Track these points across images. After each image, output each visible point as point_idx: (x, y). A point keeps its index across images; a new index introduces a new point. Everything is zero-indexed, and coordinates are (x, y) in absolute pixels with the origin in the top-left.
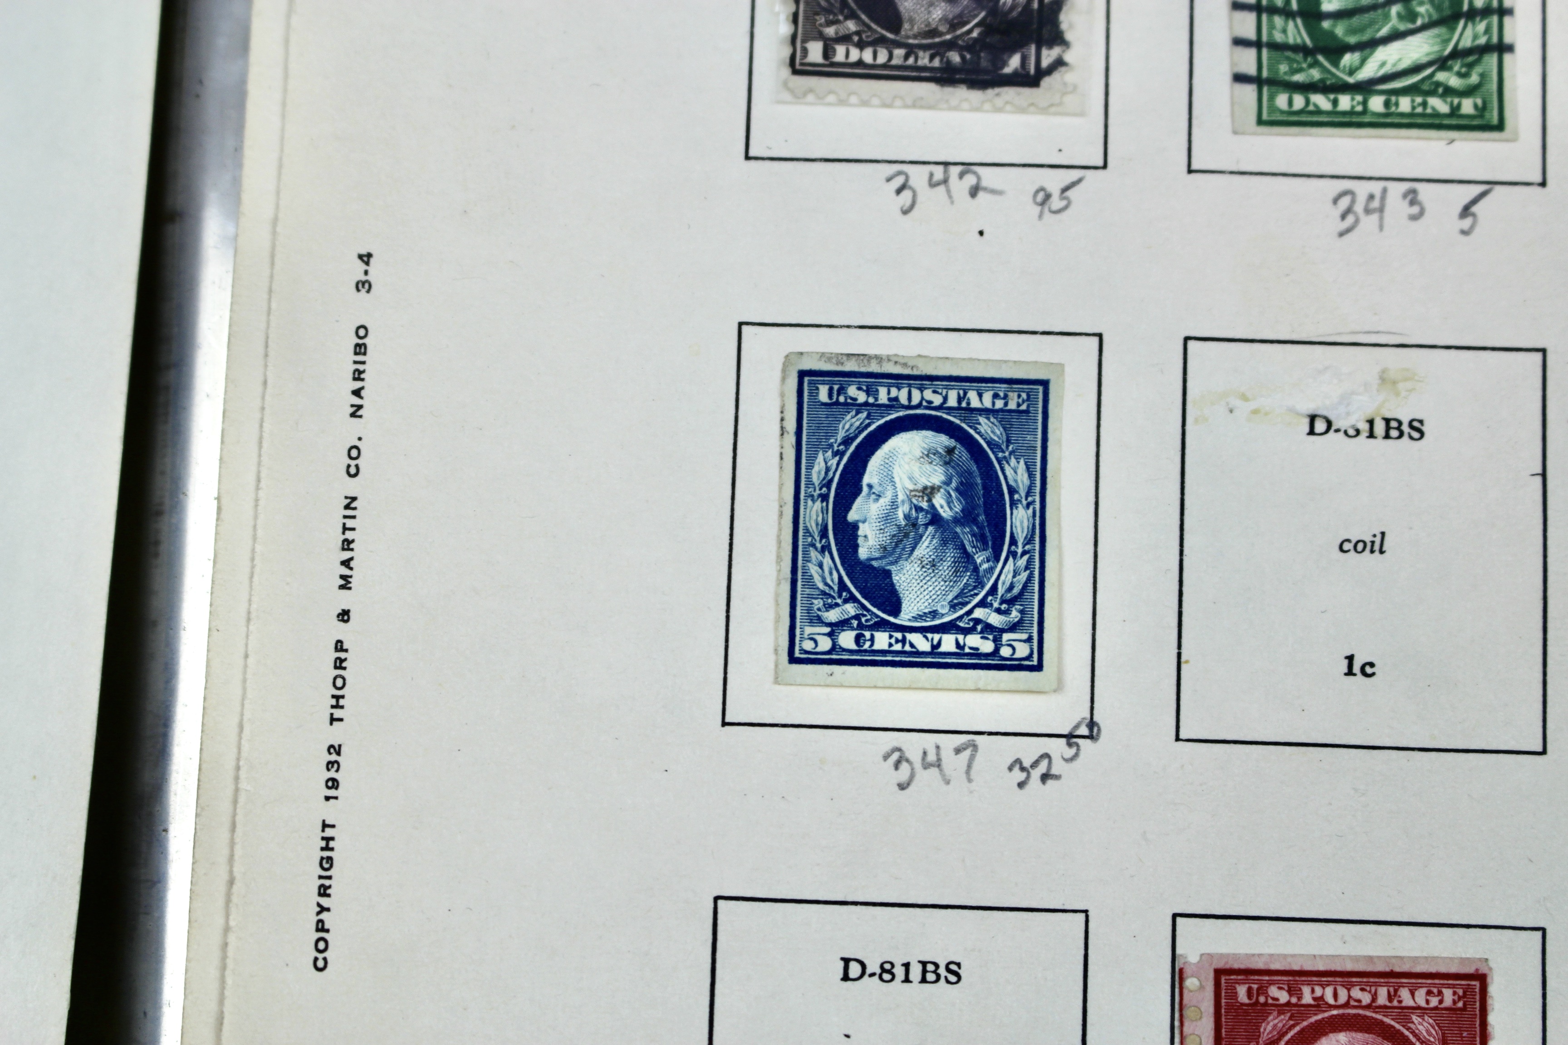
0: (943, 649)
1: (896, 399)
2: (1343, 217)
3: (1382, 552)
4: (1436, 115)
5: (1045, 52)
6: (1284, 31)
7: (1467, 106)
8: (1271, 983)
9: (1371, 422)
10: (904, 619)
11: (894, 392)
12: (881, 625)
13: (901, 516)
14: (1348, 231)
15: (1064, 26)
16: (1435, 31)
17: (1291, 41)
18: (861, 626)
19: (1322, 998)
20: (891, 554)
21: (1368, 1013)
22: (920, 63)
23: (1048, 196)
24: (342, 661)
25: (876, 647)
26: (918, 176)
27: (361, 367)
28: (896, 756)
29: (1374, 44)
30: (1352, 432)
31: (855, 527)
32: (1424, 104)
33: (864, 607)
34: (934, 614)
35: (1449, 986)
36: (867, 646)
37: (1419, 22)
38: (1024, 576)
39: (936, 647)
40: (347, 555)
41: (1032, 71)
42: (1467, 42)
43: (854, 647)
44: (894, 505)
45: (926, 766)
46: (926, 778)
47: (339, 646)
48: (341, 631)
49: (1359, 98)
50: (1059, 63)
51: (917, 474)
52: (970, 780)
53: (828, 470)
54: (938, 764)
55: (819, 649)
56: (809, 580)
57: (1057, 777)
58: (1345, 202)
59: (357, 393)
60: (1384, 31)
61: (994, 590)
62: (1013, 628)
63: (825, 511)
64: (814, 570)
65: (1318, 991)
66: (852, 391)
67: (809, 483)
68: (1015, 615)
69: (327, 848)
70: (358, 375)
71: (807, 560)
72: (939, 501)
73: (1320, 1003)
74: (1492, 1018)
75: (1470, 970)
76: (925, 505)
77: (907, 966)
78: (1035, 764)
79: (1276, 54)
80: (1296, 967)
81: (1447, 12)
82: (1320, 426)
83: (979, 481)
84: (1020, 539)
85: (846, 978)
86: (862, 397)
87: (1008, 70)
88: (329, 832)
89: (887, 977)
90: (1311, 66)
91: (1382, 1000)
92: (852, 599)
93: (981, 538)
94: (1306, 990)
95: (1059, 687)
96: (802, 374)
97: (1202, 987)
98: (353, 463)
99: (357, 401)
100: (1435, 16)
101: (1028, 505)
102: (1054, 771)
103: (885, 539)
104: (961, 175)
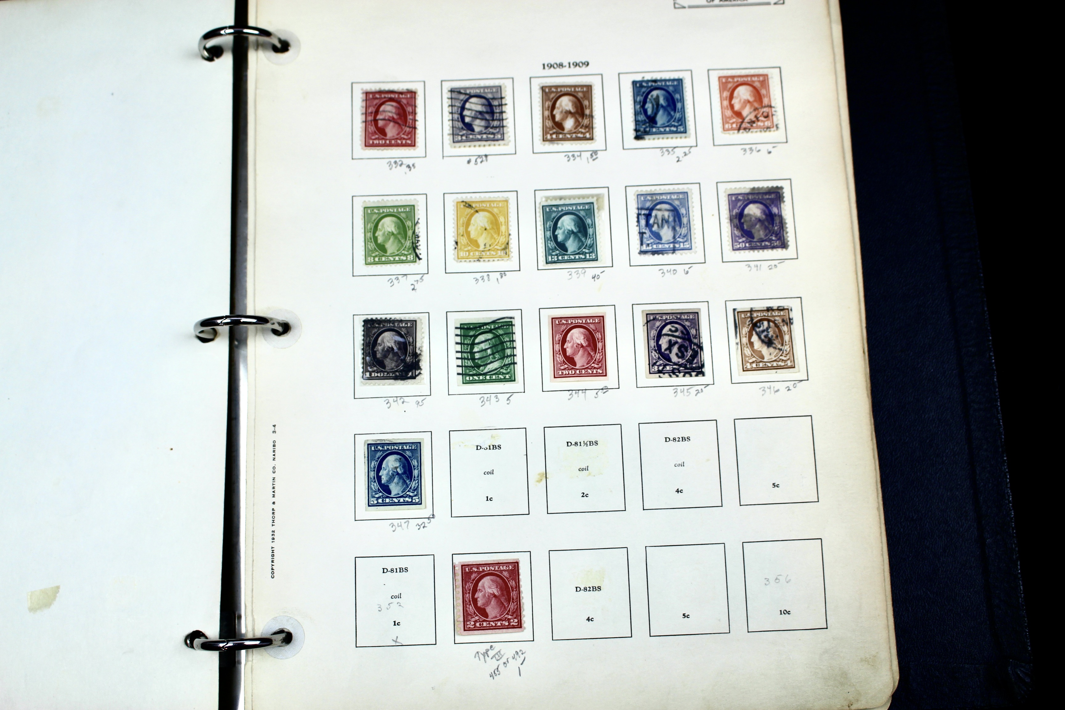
0: (400, 501)
1: (388, 448)
2: (482, 402)
3: (493, 474)
4: (501, 379)
5: (417, 371)
6: (468, 363)
7: (507, 377)
8: (473, 567)
9: (490, 446)
10: (392, 496)
11: (388, 447)
12: (387, 497)
13: (390, 473)
14: (483, 405)
15: (420, 365)
16: (500, 361)
17: (469, 365)
18: (383, 498)
19: (484, 569)
20: (389, 482)
21: (494, 572)
22: (390, 375)
23: (419, 402)
24: (274, 512)
25: (386, 502)
26: (391, 400)
27: (275, 450)
28: (392, 525)
29: (487, 364)
30: (486, 449)
31: (381, 476)
32: (498, 377)
33: (383, 494)
34: (398, 494)
35: (510, 565)
36: (384, 502)
37: (496, 359)
38: (417, 485)
39: (399, 501)
40: (274, 490)
41: (414, 376)
42: (507, 363)
43: (382, 502)
44: (389, 471)
45: (398, 526)
46: (399, 529)
47: (273, 510)
48: (273, 506)
49: (484, 376)
50: (420, 373)
51: (393, 464)
52: (408, 529)
53: (375, 465)
54: (401, 526)
55: (375, 503)
56: (372, 489)
57: (426, 527)
58: (482, 399)
59: (274, 455)
60: (489, 362)
61: (411, 488)
62: (415, 496)
63: (374, 474)
64: (372, 486)
65: (483, 568)
66: (379, 447)
67: (371, 468)
68: (415, 493)
69: (273, 552)
70: (274, 451)
71: (371, 484)
72: (398, 470)
73: (483, 571)
74: (520, 571)
75: (515, 561)
76: (395, 471)
77: (396, 569)
78: (421, 525)
79: (465, 368)
80: (478, 563)
81: (502, 356)
82: (479, 448)
83: (407, 465)
84: (416, 476)
85: (384, 572)
86: (381, 449)
87: (409, 376)
88: (273, 549)
89: (392, 571)
90: (473, 370)
91: (497, 569)
92: (381, 492)
93: (408, 477)
94: (481, 568)
95: (426, 507)
96: (368, 444)
97: (459, 569)
98: (274, 470)
99: (274, 457)
100: (500, 358)
101: (417, 469)
102: (426, 526)
103: (387, 479)
104: (400, 399)
